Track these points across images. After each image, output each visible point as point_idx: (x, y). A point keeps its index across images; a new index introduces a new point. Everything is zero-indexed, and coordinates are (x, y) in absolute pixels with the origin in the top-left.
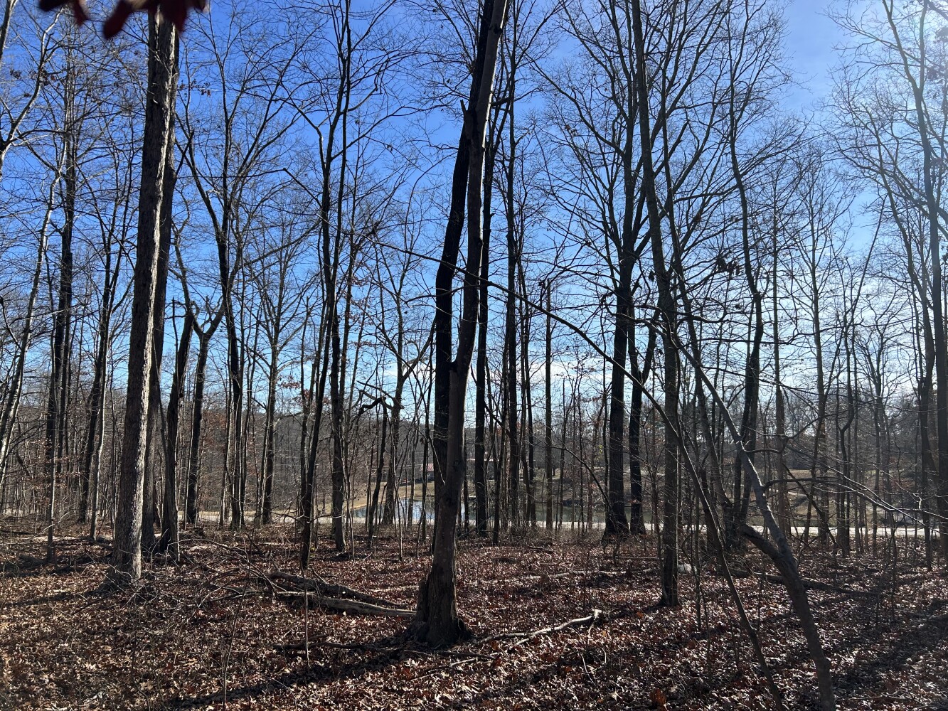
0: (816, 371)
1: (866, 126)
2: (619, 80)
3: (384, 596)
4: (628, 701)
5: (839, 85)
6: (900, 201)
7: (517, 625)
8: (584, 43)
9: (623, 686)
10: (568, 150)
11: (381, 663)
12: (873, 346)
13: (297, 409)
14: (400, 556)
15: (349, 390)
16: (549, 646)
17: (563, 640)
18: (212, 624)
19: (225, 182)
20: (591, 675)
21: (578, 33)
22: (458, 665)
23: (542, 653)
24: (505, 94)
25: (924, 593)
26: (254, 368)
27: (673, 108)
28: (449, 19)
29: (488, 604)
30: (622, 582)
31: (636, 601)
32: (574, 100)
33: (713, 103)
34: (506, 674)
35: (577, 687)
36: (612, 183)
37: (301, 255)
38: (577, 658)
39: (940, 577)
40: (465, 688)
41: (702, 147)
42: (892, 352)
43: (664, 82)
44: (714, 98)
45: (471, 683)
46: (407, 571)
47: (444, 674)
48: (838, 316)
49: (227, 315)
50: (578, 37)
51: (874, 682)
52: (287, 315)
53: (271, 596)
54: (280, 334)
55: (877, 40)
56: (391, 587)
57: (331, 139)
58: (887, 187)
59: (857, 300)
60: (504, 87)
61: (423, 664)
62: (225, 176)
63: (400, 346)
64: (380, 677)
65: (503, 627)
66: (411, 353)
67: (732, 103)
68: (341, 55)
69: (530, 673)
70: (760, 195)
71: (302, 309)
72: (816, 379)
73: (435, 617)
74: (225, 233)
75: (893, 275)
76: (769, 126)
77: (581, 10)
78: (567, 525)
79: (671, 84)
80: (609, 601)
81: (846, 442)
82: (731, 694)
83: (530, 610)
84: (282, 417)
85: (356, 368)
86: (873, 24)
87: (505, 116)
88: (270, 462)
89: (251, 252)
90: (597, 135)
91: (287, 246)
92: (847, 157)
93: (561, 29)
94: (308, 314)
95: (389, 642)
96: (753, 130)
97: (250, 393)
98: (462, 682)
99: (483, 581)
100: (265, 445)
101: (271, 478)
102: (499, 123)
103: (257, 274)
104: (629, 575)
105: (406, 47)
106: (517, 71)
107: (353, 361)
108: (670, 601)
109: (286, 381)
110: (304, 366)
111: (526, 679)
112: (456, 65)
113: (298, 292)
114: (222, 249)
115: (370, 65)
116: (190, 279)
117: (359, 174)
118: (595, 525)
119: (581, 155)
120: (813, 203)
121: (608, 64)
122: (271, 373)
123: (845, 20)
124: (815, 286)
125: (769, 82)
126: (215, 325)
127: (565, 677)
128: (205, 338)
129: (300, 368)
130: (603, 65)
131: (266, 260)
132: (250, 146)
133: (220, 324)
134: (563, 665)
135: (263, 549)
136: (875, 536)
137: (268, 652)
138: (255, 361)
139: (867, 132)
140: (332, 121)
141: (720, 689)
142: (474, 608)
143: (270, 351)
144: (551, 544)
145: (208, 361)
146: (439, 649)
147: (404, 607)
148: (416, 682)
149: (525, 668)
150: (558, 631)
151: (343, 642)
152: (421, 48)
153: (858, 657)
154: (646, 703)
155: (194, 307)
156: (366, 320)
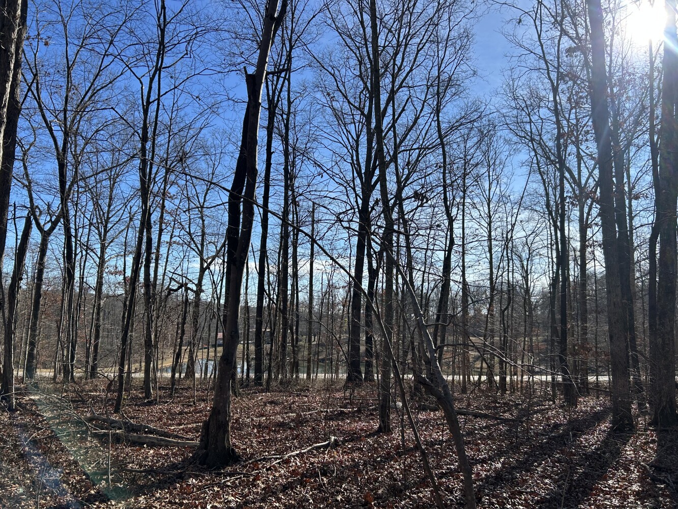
0: (488, 271)
1: (523, 109)
2: (365, 64)
3: (178, 431)
4: (348, 502)
5: (508, 80)
6: (542, 160)
7: (276, 450)
8: (341, 35)
9: (346, 491)
10: (329, 110)
11: (169, 483)
12: (525, 255)
13: (121, 291)
14: (194, 401)
15: (161, 277)
16: (296, 464)
17: (307, 459)
18: (35, 458)
19: (65, 114)
20: (324, 484)
21: (337, 28)
22: (228, 481)
23: (291, 469)
24: (284, 67)
25: (548, 419)
26: (86, 259)
27: (401, 86)
28: (245, 8)
29: (256, 435)
30: (354, 416)
31: (362, 430)
32: (333, 75)
33: (427, 85)
34: (263, 486)
35: (313, 493)
36: (358, 136)
37: (126, 174)
38: (315, 473)
39: (560, 409)
40: (231, 498)
41: (419, 115)
42: (536, 260)
43: (394, 68)
44: (428, 82)
45: (236, 494)
46: (198, 413)
47: (216, 489)
48: (502, 234)
49: (64, 218)
50: (337, 30)
51: (512, 480)
52: (114, 219)
53: (87, 435)
54: (108, 234)
55: (532, 52)
56: (185, 425)
57: (150, 88)
58: (534, 150)
59: (514, 224)
60: (283, 61)
61: (201, 482)
62: (65, 111)
63: (202, 245)
64: (167, 493)
65: (265, 452)
66: (211, 250)
67: (438, 86)
68: (159, 26)
69: (281, 484)
70: (455, 150)
71: (126, 215)
72: (489, 276)
73: (213, 446)
74: (64, 154)
75: (538, 209)
76: (463, 104)
77: (339, 11)
78: (321, 376)
79: (400, 69)
80: (343, 430)
81: (506, 319)
82: (418, 493)
83: (286, 438)
84: (108, 296)
85: (167, 261)
86: (529, 42)
87: (284, 82)
88: (97, 332)
89: (86, 169)
90: (349, 102)
91: (116, 166)
92: (511, 129)
93: (326, 24)
94: (131, 219)
95: (177, 466)
96: (452, 106)
97: (82, 278)
98: (230, 494)
99: (255, 419)
100: (93, 318)
101: (98, 343)
102: (279, 86)
103: (90, 187)
104: (359, 411)
105: (211, 25)
106: (293, 51)
107: (165, 256)
108: (385, 429)
109: (112, 270)
110: (127, 258)
111: (277, 489)
112: (249, 42)
113: (123, 202)
114: (62, 167)
115: (182, 35)
116: (34, 188)
117: (174, 116)
118: (340, 375)
119: (338, 115)
120: (490, 158)
121: (358, 52)
122: (99, 263)
123: (512, 37)
124: (490, 214)
125: (463, 74)
126: (54, 225)
127: (305, 486)
128: (46, 235)
129: (123, 260)
130: (353, 52)
131: (99, 176)
132: (87, 89)
133: (59, 224)
134: (304, 477)
135: (86, 398)
136: (522, 382)
137: (78, 478)
138: (87, 253)
139: (524, 113)
140: (151, 74)
141: (411, 490)
142: (245, 439)
143: (99, 246)
144: (308, 390)
145: (48, 253)
146: (215, 470)
147: (192, 440)
148: (194, 496)
149: (277, 481)
150: (305, 453)
151: (141, 468)
152: (221, 27)
153: (503, 464)
154: (360, 502)
155: (37, 210)
156: (176, 225)
